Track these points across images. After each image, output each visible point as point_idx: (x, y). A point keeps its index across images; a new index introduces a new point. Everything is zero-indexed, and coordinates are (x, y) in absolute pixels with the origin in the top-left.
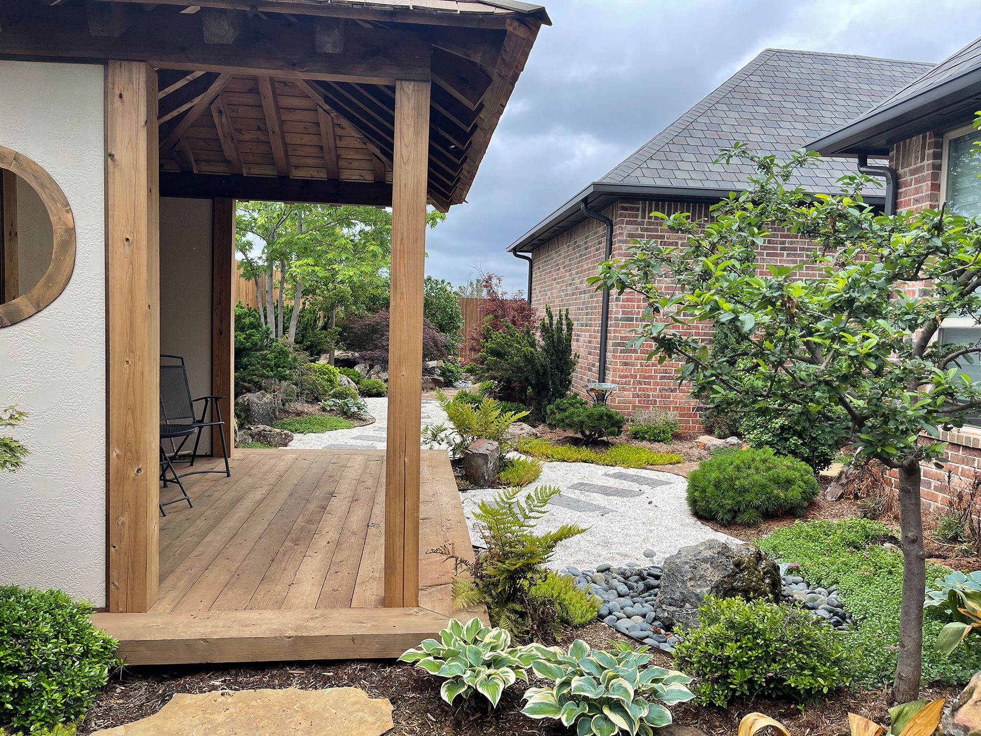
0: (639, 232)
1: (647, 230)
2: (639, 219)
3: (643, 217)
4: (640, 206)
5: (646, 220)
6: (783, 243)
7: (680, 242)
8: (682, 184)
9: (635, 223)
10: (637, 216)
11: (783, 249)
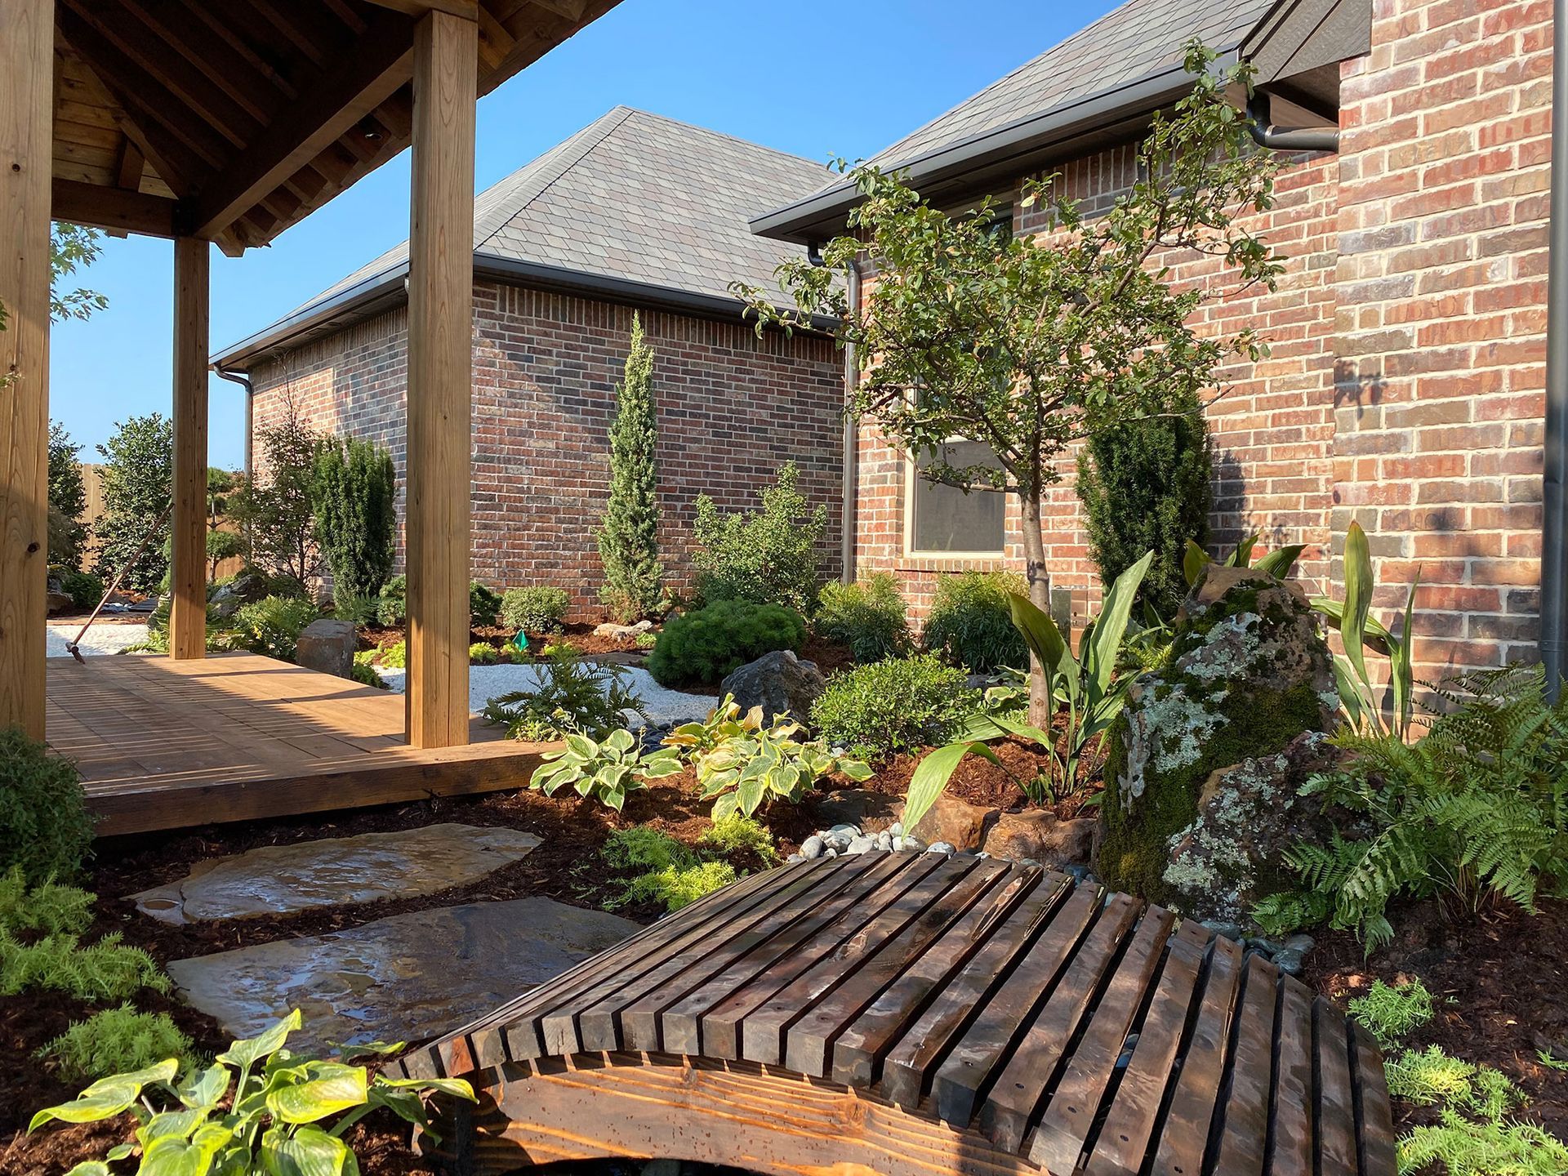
0: (498, 330)
1: (508, 328)
2: (497, 312)
3: (503, 309)
4: (498, 292)
5: (507, 314)
6: (685, 364)
7: (555, 350)
8: (558, 264)
9: (491, 316)
10: (493, 307)
11: (685, 372)
